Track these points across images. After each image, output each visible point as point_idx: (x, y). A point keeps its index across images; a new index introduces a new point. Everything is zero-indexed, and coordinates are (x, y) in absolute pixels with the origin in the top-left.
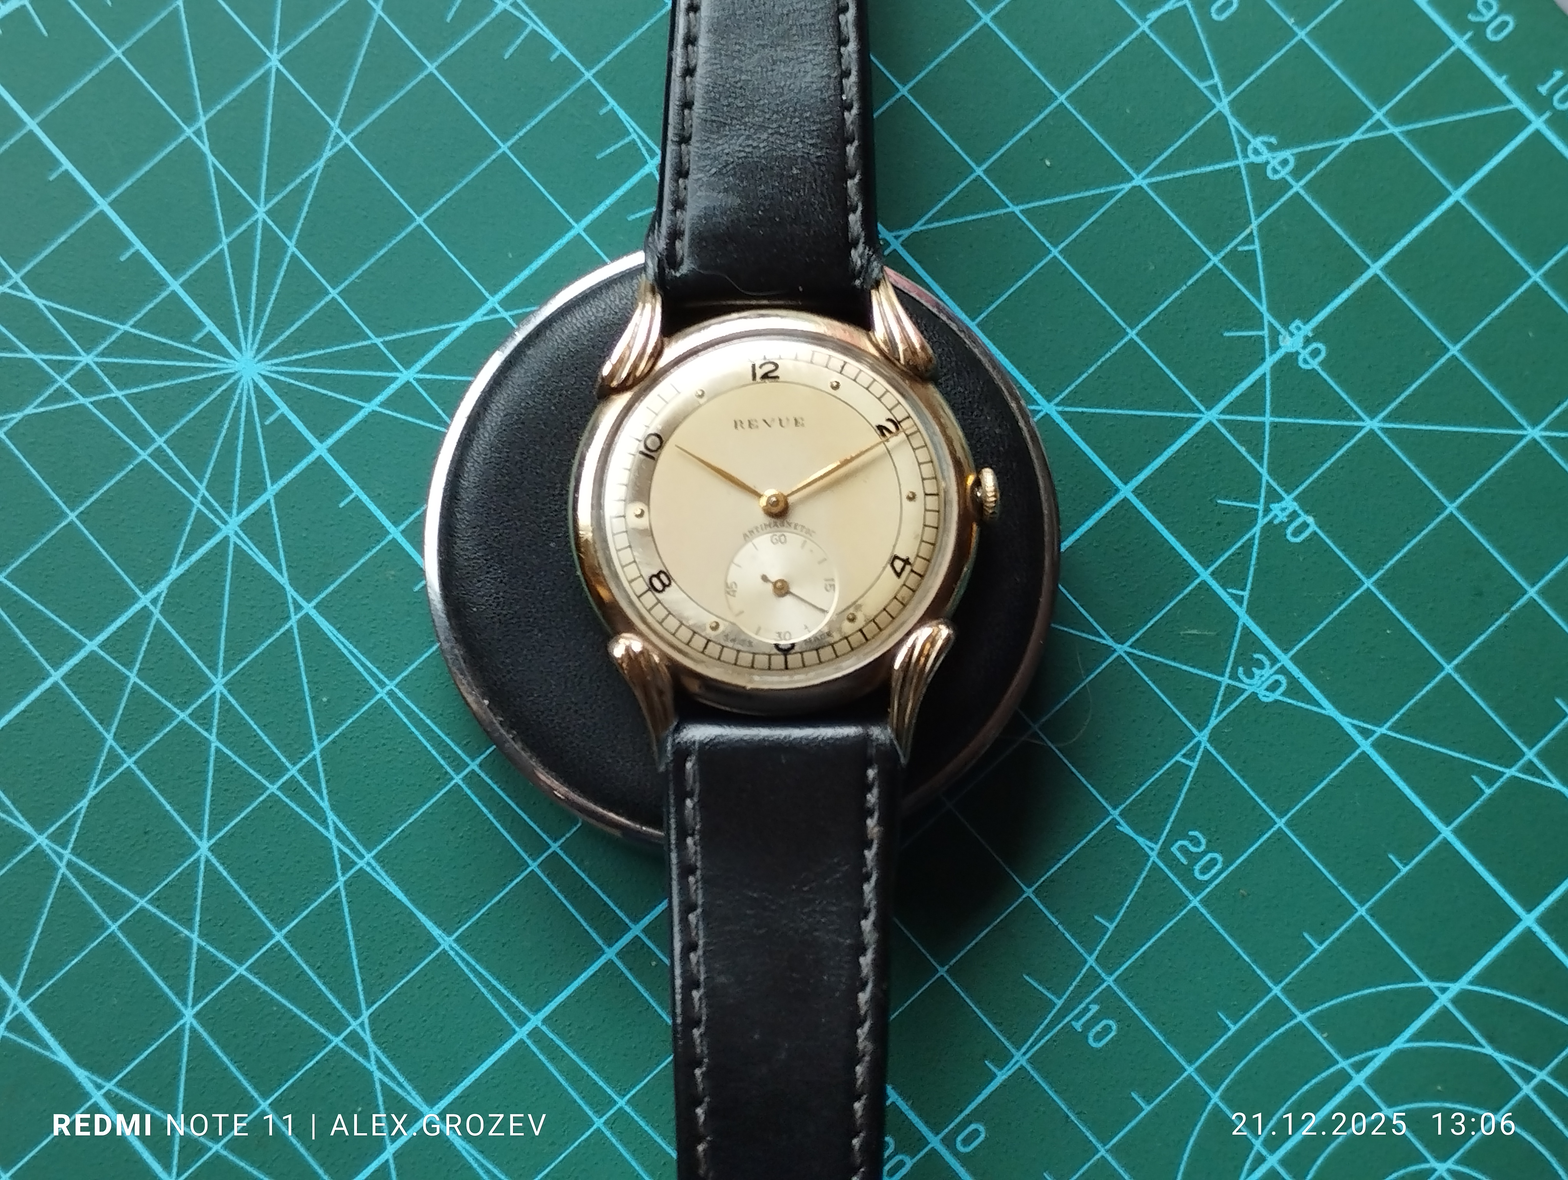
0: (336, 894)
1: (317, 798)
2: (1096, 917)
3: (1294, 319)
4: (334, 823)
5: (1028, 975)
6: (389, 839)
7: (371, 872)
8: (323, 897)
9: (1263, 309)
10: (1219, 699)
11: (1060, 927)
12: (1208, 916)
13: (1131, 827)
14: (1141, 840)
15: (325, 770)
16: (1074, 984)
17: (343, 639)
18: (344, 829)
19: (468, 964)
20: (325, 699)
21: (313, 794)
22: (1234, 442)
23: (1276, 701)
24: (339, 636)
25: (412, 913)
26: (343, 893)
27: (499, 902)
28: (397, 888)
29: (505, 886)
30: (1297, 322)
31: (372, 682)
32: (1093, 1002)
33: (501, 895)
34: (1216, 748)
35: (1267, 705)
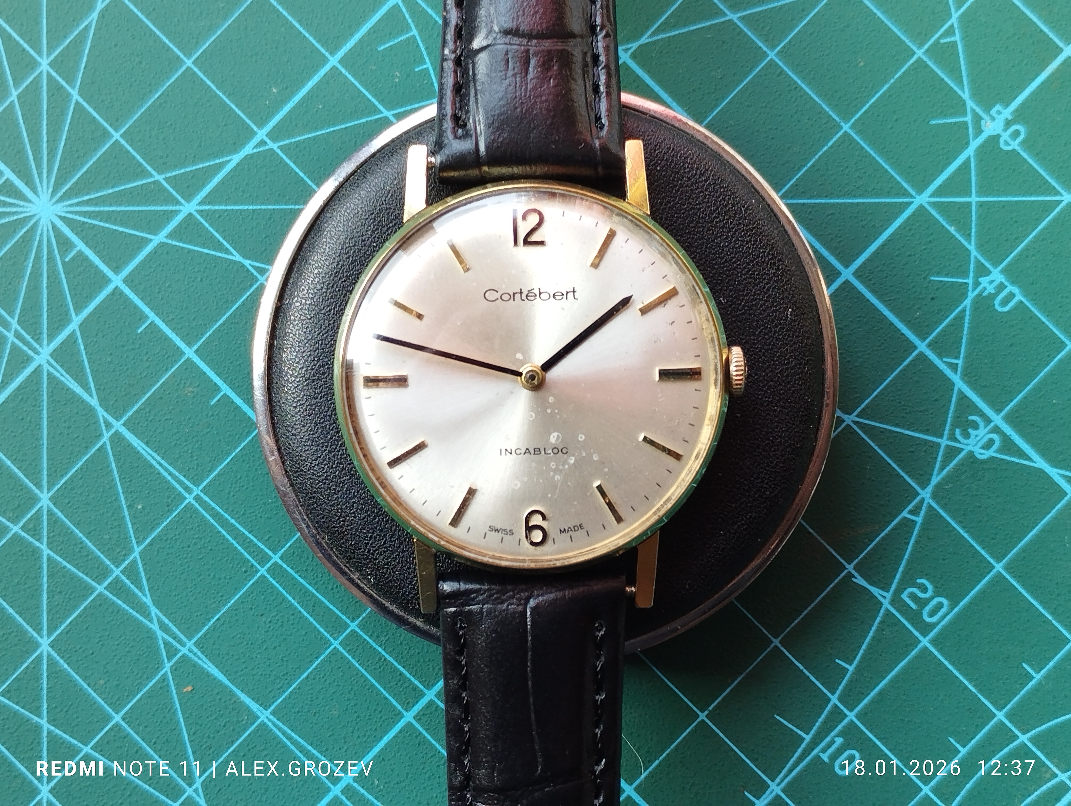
0: (164, 679)
1: (140, 594)
2: (837, 661)
3: (994, 106)
4: (157, 616)
5: (778, 715)
6: (207, 627)
7: (193, 657)
8: (154, 681)
9: (966, 95)
10: (939, 458)
11: (805, 671)
12: (936, 653)
13: (866, 580)
14: (875, 591)
15: (145, 570)
16: (820, 720)
17: (151, 452)
18: (167, 621)
19: (284, 733)
20: (140, 507)
21: (136, 590)
22: (944, 223)
23: (992, 459)
24: (148, 449)
25: (231, 691)
26: (170, 678)
27: (307, 677)
28: (217, 670)
29: (311, 662)
30: (998, 107)
31: (180, 489)
32: (838, 736)
33: (310, 670)
34: (938, 503)
35: (983, 462)
